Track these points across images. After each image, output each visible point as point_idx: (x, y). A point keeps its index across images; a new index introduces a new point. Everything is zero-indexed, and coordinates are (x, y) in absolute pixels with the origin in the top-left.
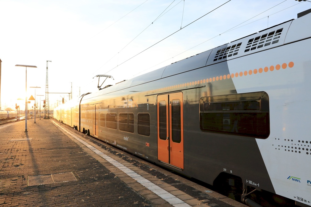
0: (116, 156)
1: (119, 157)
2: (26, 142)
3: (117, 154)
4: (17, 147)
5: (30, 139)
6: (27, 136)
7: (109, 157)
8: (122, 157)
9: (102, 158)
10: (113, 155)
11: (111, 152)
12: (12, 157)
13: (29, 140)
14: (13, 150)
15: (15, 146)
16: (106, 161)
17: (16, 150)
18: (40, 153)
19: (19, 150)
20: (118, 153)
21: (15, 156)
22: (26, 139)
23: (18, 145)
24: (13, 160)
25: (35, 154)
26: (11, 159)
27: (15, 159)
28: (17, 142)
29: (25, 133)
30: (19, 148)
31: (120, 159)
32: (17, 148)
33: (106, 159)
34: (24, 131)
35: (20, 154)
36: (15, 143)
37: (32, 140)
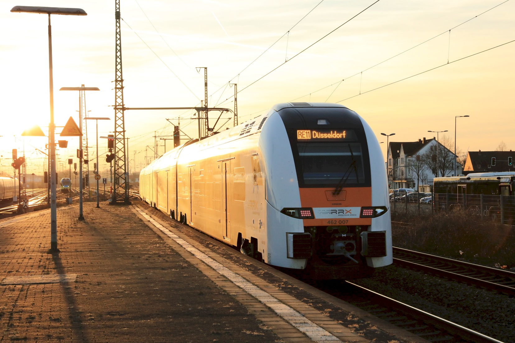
2: (56, 287)
4: (27, 304)
5: (71, 277)
6: (60, 269)
13: (67, 283)
14: (16, 316)
15: (20, 303)
17: (25, 316)
18: (107, 331)
19: (37, 318)
21: (25, 339)
22: (54, 277)
23: (30, 300)
25: (91, 334)
28: (26, 287)
29: (50, 256)
30: (35, 309)
32: (28, 309)
34: (47, 249)
35: (41, 333)
36: (22, 290)
37: (76, 282)
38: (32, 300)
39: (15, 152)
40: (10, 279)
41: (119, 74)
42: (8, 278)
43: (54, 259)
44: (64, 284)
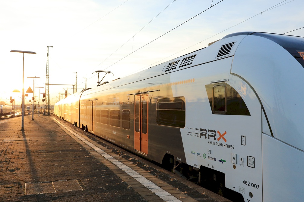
0: (129, 162)
1: (133, 163)
2: (22, 142)
3: (130, 159)
4: (12, 148)
5: (28, 139)
6: (24, 136)
7: (121, 163)
8: (136, 163)
9: (112, 164)
10: (126, 160)
11: (124, 157)
12: (7, 160)
13: (26, 141)
14: (7, 151)
15: (9, 147)
16: (117, 168)
17: (10, 151)
18: (39, 156)
19: (15, 152)
20: (132, 159)
21: (10, 159)
22: (22, 139)
23: (13, 146)
24: (8, 164)
25: (33, 157)
26: (5, 163)
27: (10, 162)
28: (12, 142)
29: (21, 132)
30: (14, 149)
31: (135, 166)
32: (12, 149)
33: (118, 166)
34: (20, 130)
35: (16, 157)
36: (10, 143)
37: (29, 140)
38: (14, 146)
39: (11, 97)
40: (7, 139)
41: (47, 73)
42: (6, 139)
43: (22, 133)
44: (25, 141)
